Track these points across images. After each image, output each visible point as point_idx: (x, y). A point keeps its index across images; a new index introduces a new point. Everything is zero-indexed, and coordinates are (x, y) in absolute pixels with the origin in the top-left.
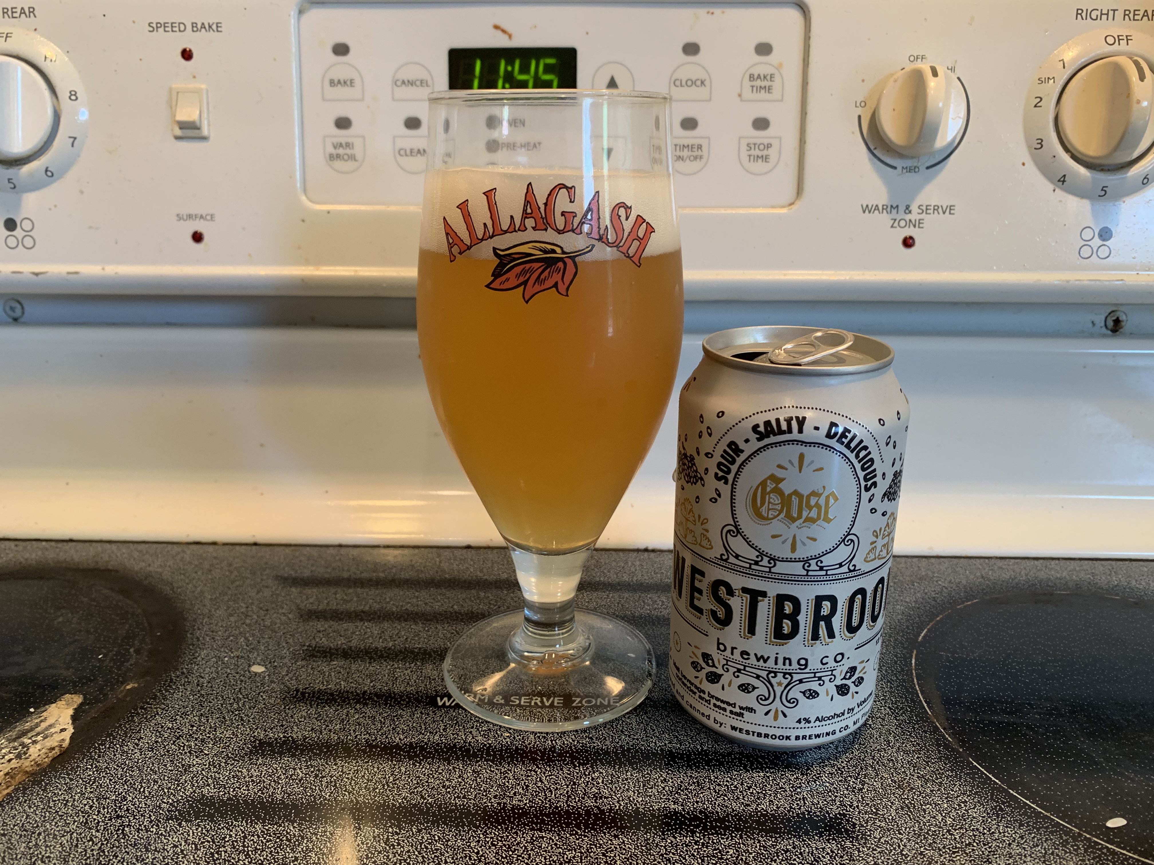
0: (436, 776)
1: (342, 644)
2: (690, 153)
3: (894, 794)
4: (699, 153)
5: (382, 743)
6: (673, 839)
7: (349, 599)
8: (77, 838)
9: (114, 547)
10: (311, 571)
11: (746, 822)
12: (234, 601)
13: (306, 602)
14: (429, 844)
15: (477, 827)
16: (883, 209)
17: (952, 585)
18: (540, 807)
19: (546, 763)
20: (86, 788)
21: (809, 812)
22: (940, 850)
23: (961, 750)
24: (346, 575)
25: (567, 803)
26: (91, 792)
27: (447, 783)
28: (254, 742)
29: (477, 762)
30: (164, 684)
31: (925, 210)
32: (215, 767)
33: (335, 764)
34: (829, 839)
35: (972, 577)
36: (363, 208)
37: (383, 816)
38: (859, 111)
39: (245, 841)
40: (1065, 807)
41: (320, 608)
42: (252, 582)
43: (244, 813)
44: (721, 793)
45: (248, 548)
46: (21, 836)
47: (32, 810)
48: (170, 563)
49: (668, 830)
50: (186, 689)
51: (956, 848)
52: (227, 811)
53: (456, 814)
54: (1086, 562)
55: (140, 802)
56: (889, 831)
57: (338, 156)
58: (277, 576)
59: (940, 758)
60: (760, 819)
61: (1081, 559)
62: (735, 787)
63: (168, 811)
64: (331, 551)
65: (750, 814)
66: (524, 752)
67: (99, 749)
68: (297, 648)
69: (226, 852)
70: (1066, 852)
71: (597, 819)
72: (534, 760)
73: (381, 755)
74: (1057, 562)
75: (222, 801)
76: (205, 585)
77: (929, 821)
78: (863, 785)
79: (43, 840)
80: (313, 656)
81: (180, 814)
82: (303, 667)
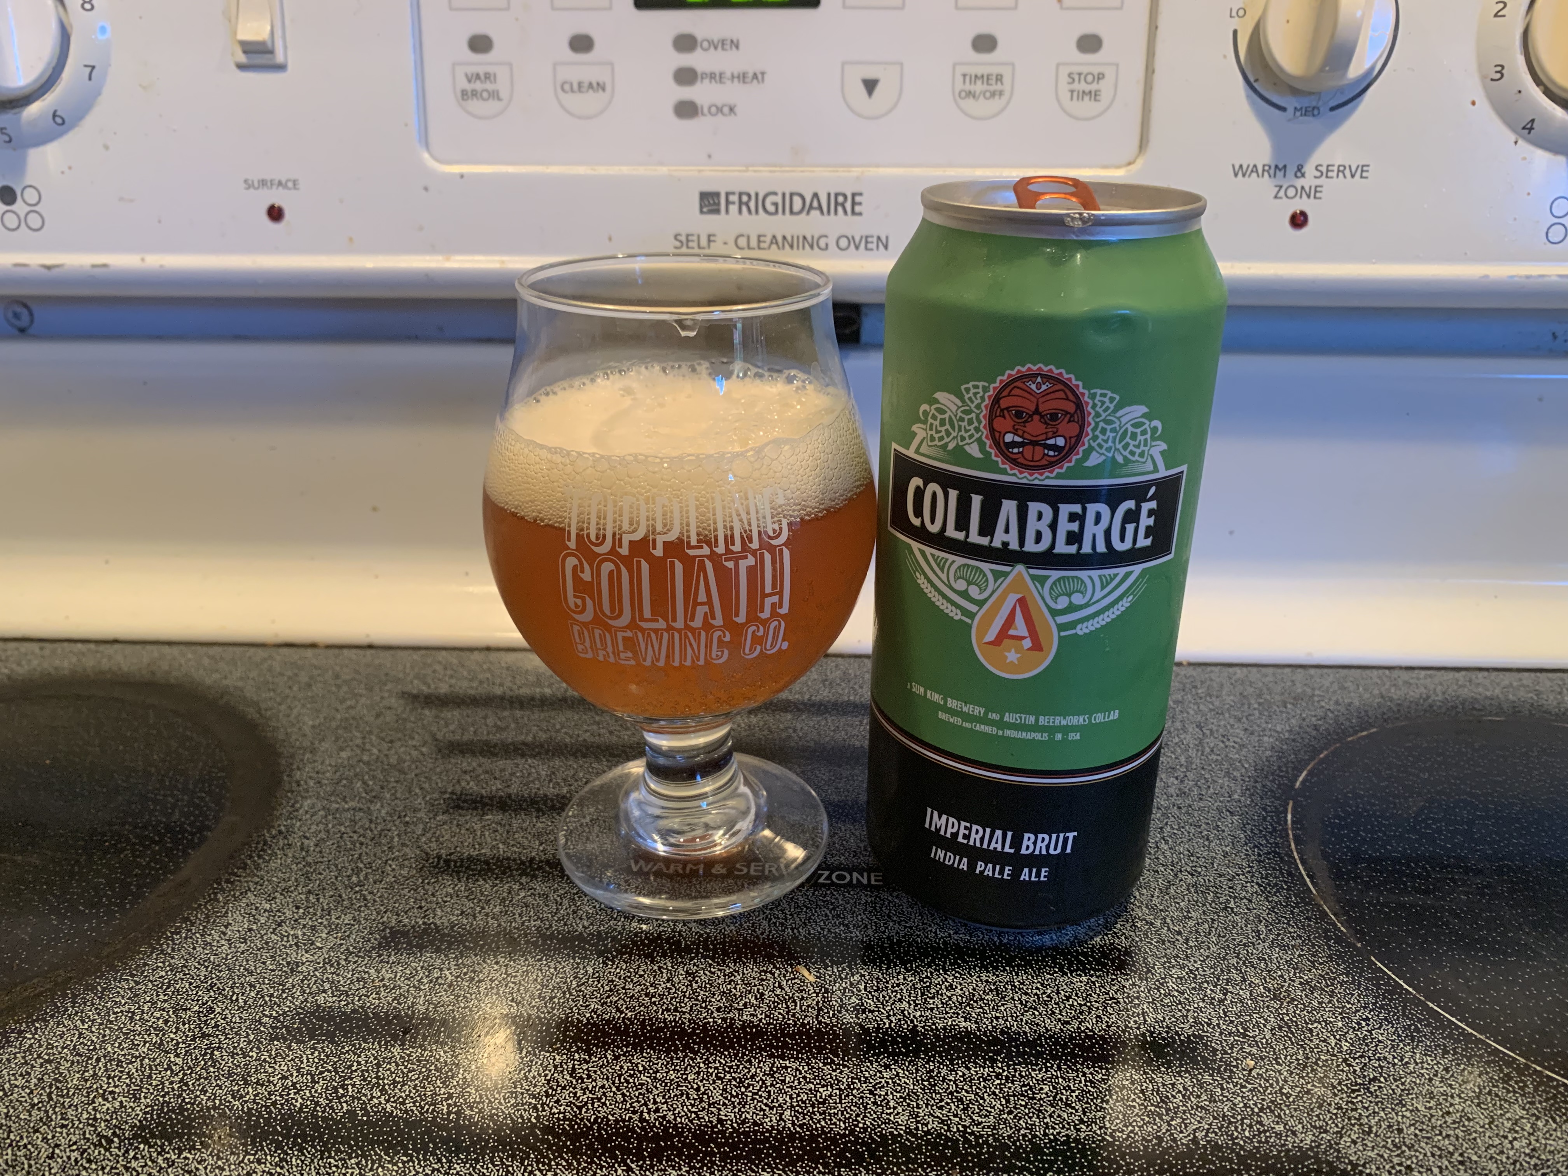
0: (635, 980)
1: (498, 790)
2: (985, 87)
3: (1268, 1007)
4: (999, 87)
5: (559, 933)
6: (966, 1072)
7: (503, 725)
8: (150, 1066)
9: (175, 651)
10: (451, 686)
11: (1066, 1046)
12: (345, 728)
13: (444, 730)
14: (631, 1076)
15: (696, 1053)
16: (1264, 170)
17: (1339, 708)
18: (780, 1024)
19: (786, 961)
20: (158, 996)
21: (1152, 1033)
22: (1334, 1087)
23: (1359, 945)
24: (498, 691)
25: (817, 1019)
26: (165, 1001)
27: (652, 990)
28: (383, 930)
29: (692, 959)
30: (256, 848)
31: (1325, 172)
32: (332, 966)
33: (497, 963)
34: (1181, 1071)
35: (1367, 696)
36: (510, 169)
37: (565, 1036)
38: (1235, 23)
39: (378, 1071)
40: (1506, 1027)
41: (465, 738)
42: (368, 702)
43: (375, 1030)
44: (1029, 1005)
45: (362, 652)
46: (73, 1062)
47: (86, 1026)
48: (254, 674)
49: (958, 1058)
50: (286, 855)
51: (1356, 1084)
52: (351, 1028)
53: (665, 1034)
54: (1526, 674)
55: (233, 1016)
56: (1263, 1059)
57: (474, 94)
58: (403, 693)
59: (1330, 956)
60: (1084, 1042)
61: (1519, 670)
62: (1049, 996)
63: (273, 1028)
64: (476, 656)
65: (1071, 1035)
66: (756, 945)
67: (173, 940)
68: (436, 795)
69: (353, 1086)
70: (1508, 1091)
71: (860, 1041)
72: (769, 958)
73: (559, 949)
74: (1486, 674)
75: (344, 1013)
76: (304, 706)
77: (1317, 1047)
78: (1225, 994)
79: (103, 1069)
80: (458, 807)
81: (289, 1032)
82: (445, 823)
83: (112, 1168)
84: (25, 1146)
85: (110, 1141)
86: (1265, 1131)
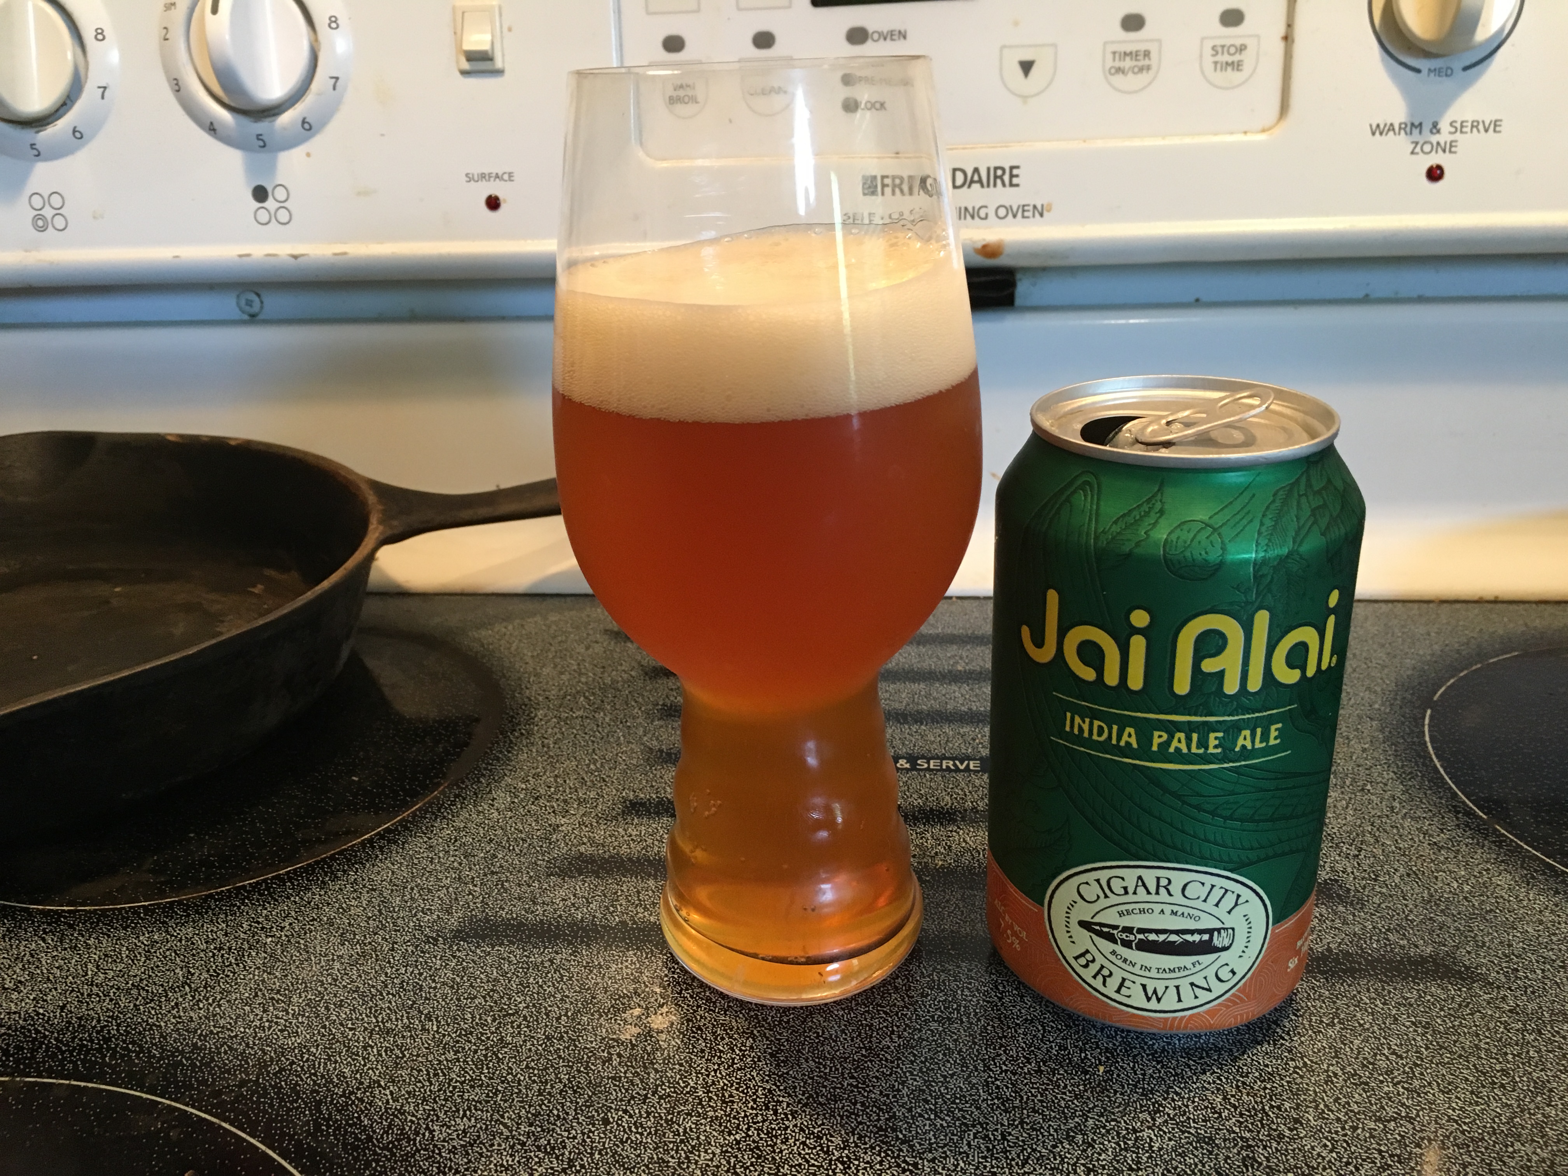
2: (1134, 63)
3: (1398, 861)
4: (1147, 62)
12: (561, 657)
13: (647, 658)
16: (1400, 129)
17: (1483, 636)
18: (968, 868)
19: (969, 825)
22: (1454, 916)
23: (1486, 817)
26: (456, 850)
28: (624, 802)
31: (1459, 128)
32: (586, 826)
35: (1511, 625)
39: (639, 896)
42: (577, 638)
43: (631, 869)
47: (396, 867)
50: (531, 751)
51: (1474, 914)
52: (611, 868)
55: (514, 859)
56: (1391, 896)
57: (679, 100)
58: (606, 630)
59: (1458, 825)
63: (547, 868)
66: (941, 813)
67: (451, 810)
68: (650, 707)
69: (621, 905)
72: (954, 822)
75: (604, 858)
76: (520, 641)
77: (1441, 888)
78: (1359, 851)
79: (417, 895)
80: (671, 715)
81: (560, 871)
82: (661, 727)
83: (442, 956)
84: (370, 943)
85: (436, 940)
86: (1390, 945)
